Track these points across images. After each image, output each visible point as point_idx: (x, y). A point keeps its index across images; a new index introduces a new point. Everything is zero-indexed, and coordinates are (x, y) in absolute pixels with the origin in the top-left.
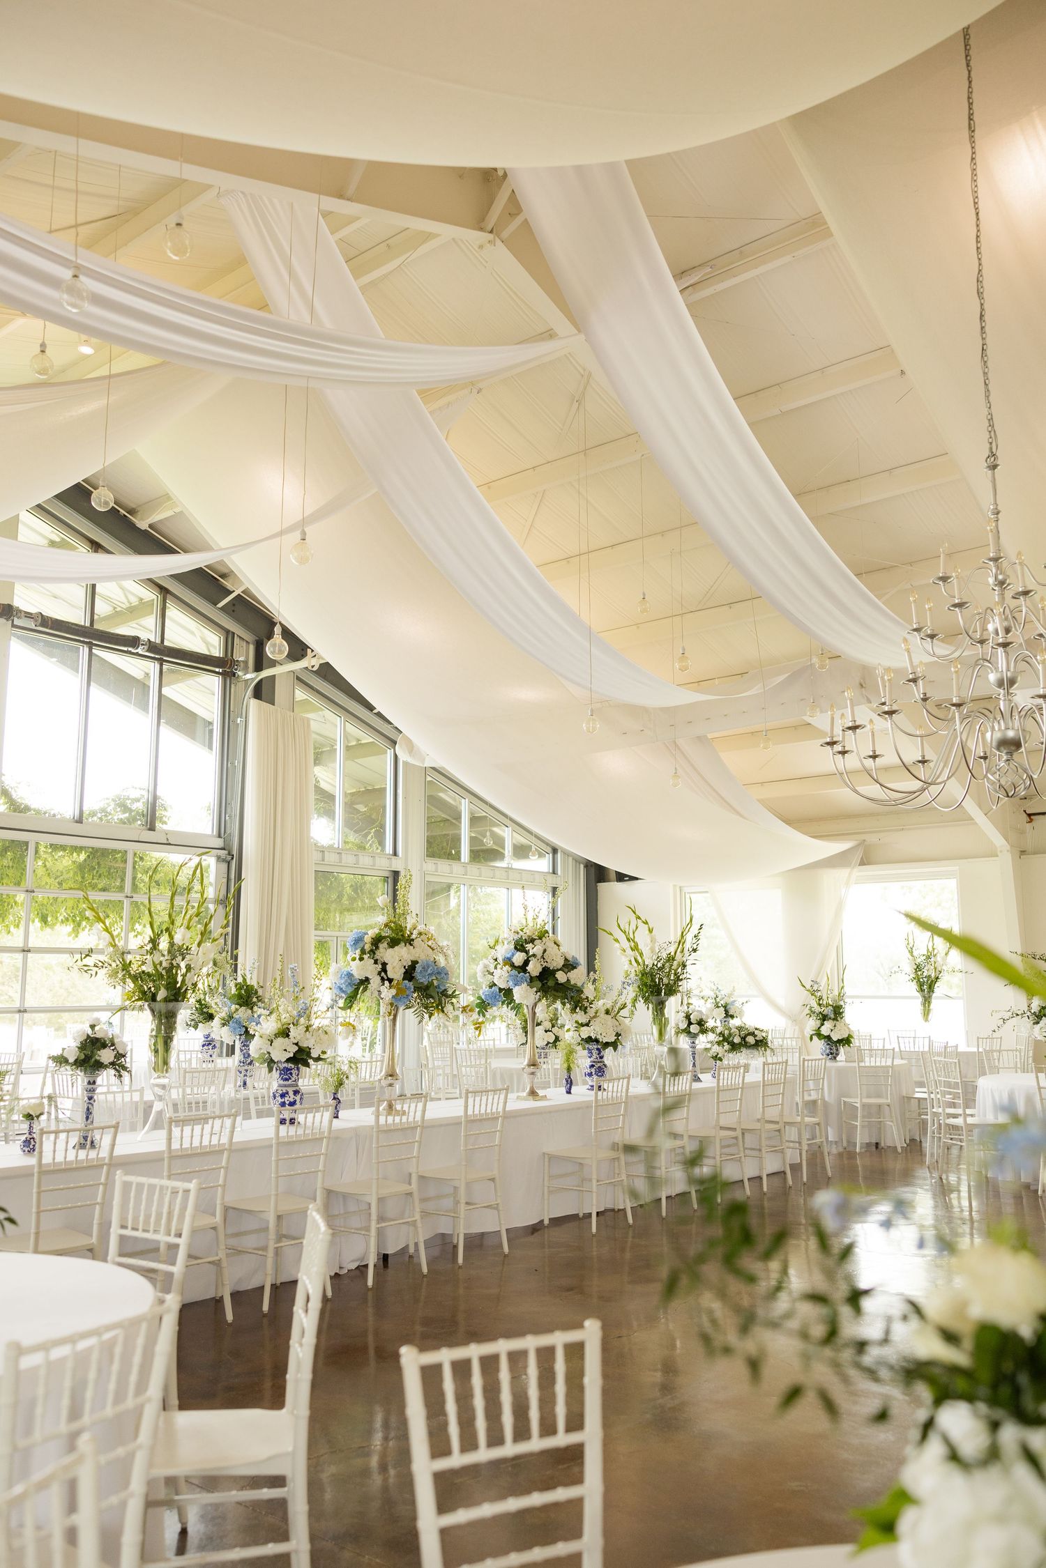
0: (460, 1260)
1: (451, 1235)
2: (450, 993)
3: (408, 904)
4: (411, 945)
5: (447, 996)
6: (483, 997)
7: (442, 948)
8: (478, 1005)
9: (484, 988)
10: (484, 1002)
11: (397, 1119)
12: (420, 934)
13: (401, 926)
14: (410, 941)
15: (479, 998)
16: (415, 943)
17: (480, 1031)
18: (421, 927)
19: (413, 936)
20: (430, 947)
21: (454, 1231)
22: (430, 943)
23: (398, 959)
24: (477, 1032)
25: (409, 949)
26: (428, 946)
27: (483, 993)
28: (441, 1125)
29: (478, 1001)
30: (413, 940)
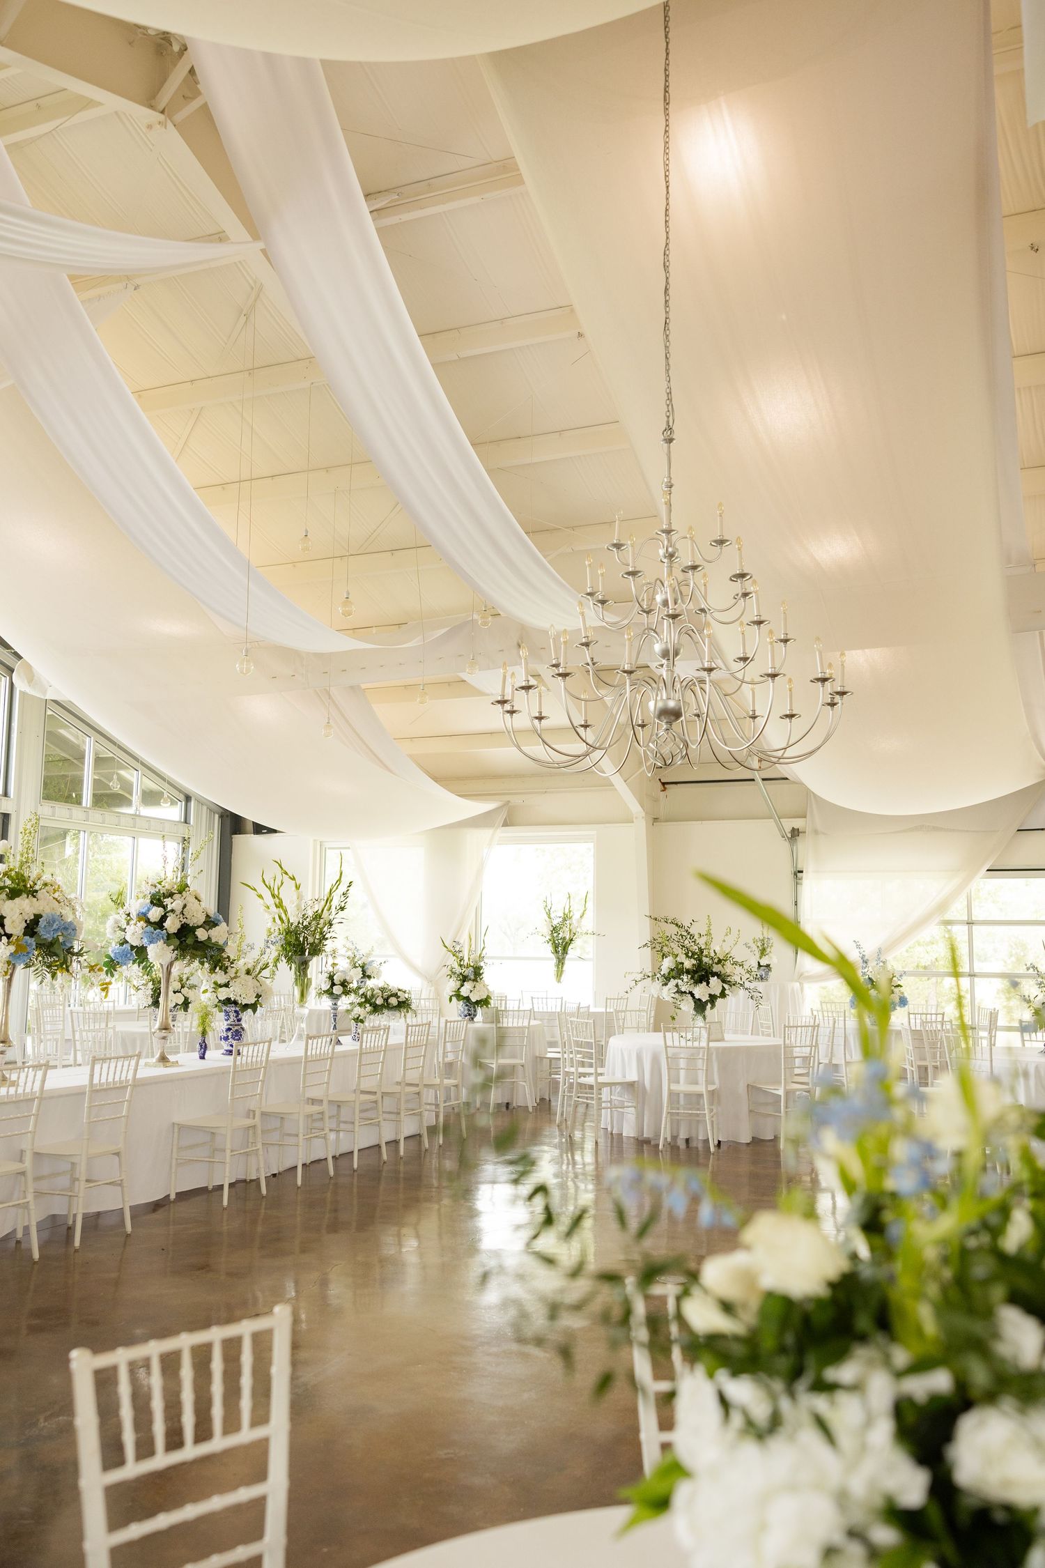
0: (77, 1243)
1: (66, 1216)
2: (76, 950)
3: (33, 851)
4: (34, 897)
5: (73, 954)
6: (112, 955)
7: (70, 901)
8: (106, 964)
9: (114, 944)
10: (112, 960)
11: (12, 1090)
12: (46, 885)
13: (22, 875)
14: (33, 893)
15: (108, 956)
16: (39, 895)
17: (107, 992)
18: (46, 877)
19: (37, 888)
20: (56, 899)
21: (69, 1212)
22: (56, 895)
23: (18, 911)
24: (104, 994)
25: (31, 902)
26: (54, 898)
27: (112, 951)
28: (61, 1096)
29: (107, 960)
30: (36, 891)
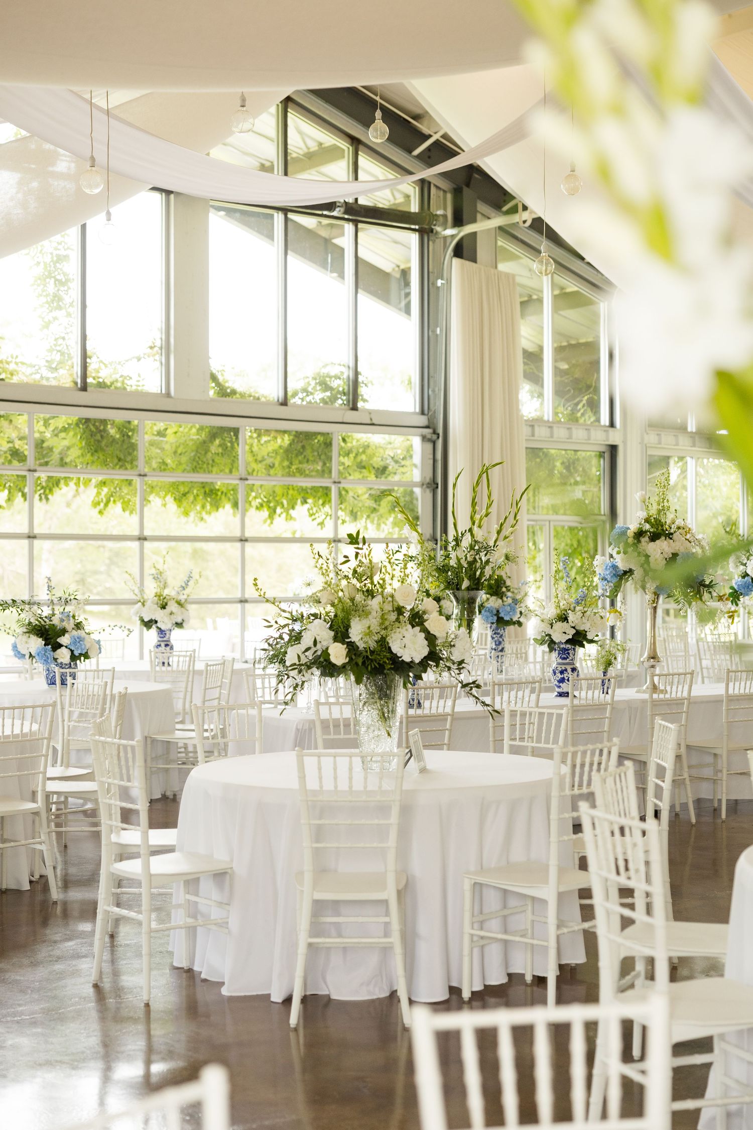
0: (724, 816)
1: (711, 801)
2: (707, 583)
3: (668, 501)
4: (671, 539)
5: (705, 586)
6: (736, 587)
7: (699, 541)
8: (731, 595)
9: (736, 577)
10: (736, 591)
11: (662, 696)
12: (679, 528)
13: (660, 521)
14: (669, 536)
15: (732, 588)
16: (675, 536)
17: (733, 619)
18: (680, 522)
19: (672, 531)
20: (688, 540)
21: (714, 796)
22: (688, 537)
23: (659, 552)
24: (730, 621)
25: (669, 543)
26: (686, 539)
27: (736, 584)
28: (702, 702)
29: (731, 591)
30: (672, 534)
